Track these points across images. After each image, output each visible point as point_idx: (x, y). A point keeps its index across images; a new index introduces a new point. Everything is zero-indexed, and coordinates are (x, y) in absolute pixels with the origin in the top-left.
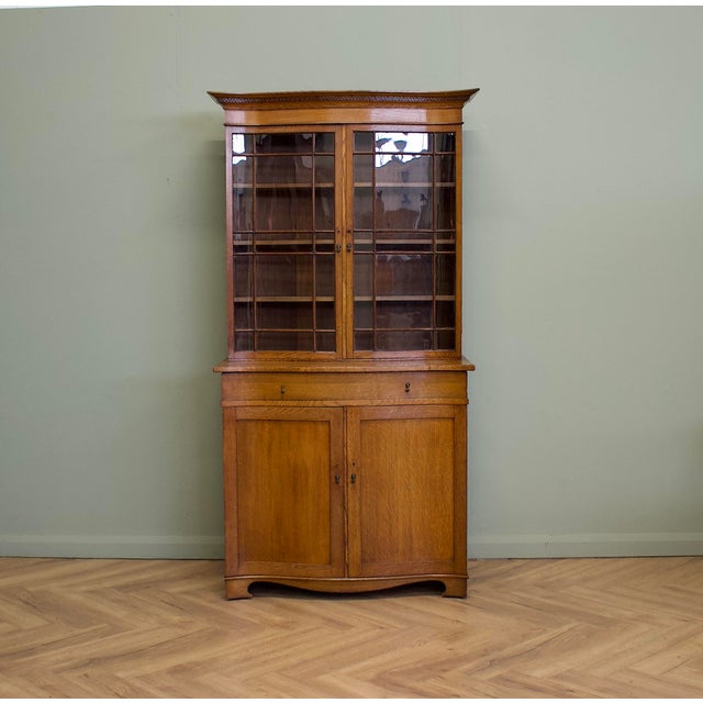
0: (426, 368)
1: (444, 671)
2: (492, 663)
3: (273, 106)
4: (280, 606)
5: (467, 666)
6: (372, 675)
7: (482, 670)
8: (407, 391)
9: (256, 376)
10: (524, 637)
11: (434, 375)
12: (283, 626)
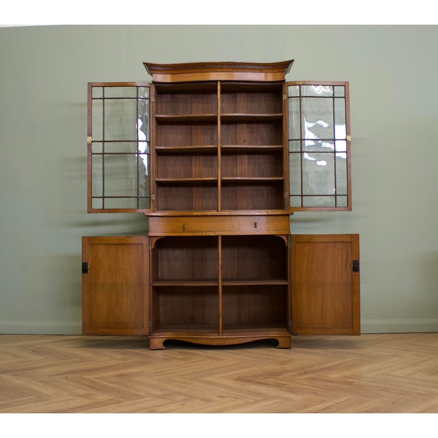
0: (265, 214)
1: (278, 375)
2: (306, 373)
3: (180, 72)
4: (181, 353)
5: (291, 374)
6: (235, 377)
7: (301, 375)
8: (256, 227)
9: (169, 218)
10: (325, 363)
11: (270, 218)
12: (183, 359)
